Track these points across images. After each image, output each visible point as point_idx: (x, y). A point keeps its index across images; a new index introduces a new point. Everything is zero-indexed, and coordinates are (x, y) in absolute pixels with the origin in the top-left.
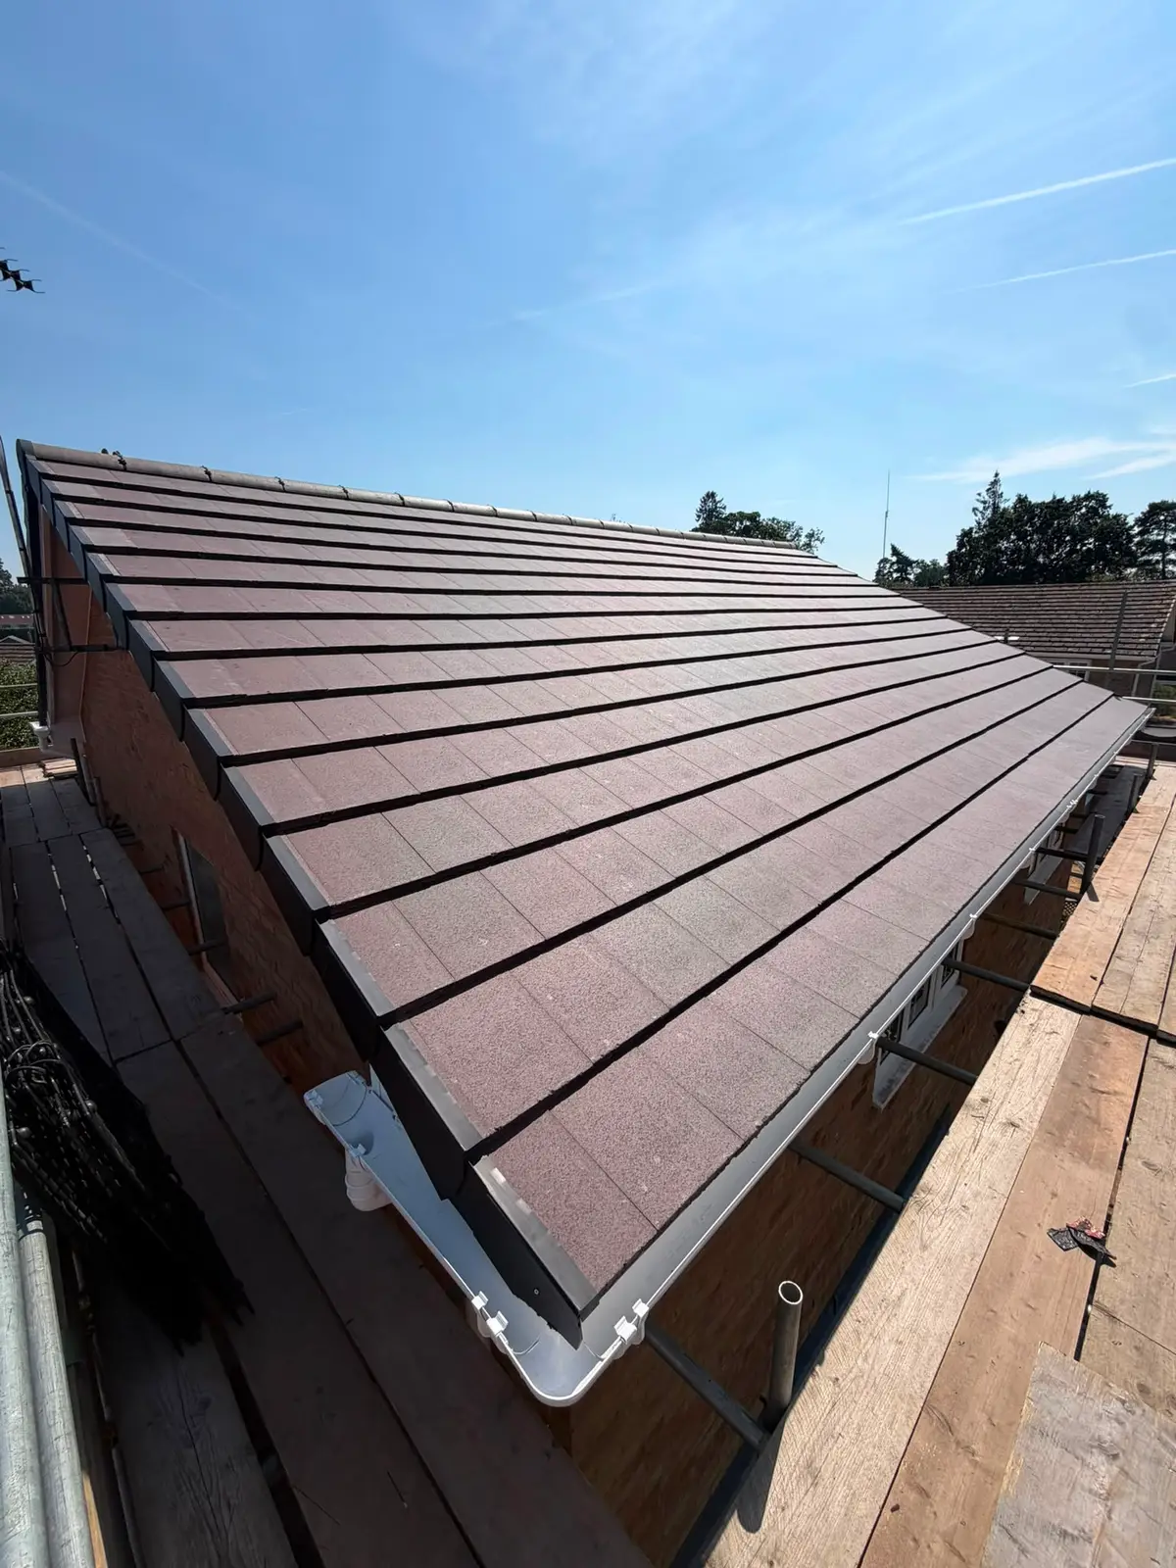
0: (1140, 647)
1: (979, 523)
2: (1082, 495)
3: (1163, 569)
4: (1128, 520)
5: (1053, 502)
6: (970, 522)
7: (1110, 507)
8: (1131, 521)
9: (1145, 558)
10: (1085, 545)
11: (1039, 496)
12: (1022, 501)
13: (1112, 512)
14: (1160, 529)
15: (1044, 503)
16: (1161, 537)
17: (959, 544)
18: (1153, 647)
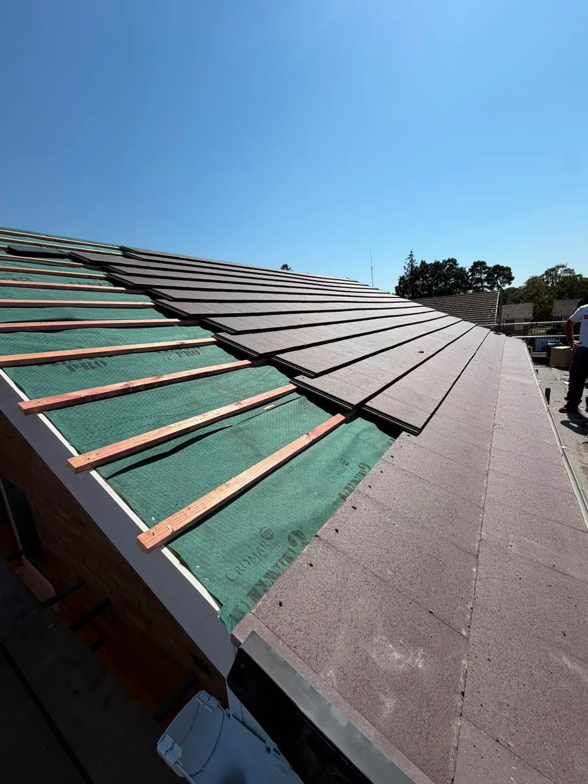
0: (488, 320)
1: (406, 274)
2: (447, 260)
3: (482, 290)
4: (466, 270)
5: (435, 263)
6: (402, 273)
7: (458, 264)
8: (467, 270)
9: (475, 285)
10: (451, 281)
11: (430, 261)
12: (423, 263)
13: (459, 266)
14: (479, 273)
15: (431, 264)
16: (480, 276)
17: (399, 283)
18: (494, 320)
